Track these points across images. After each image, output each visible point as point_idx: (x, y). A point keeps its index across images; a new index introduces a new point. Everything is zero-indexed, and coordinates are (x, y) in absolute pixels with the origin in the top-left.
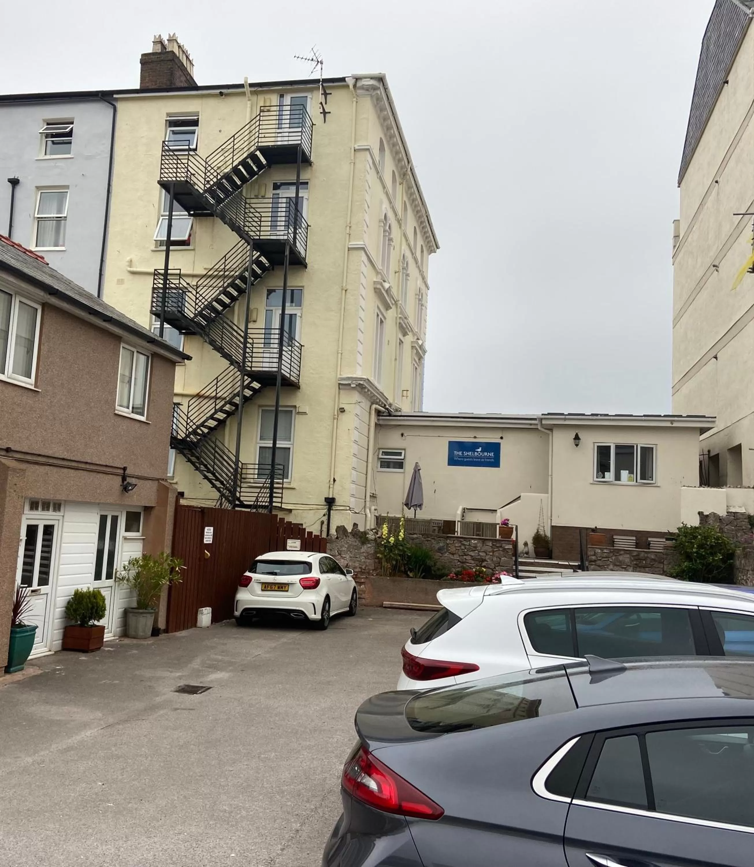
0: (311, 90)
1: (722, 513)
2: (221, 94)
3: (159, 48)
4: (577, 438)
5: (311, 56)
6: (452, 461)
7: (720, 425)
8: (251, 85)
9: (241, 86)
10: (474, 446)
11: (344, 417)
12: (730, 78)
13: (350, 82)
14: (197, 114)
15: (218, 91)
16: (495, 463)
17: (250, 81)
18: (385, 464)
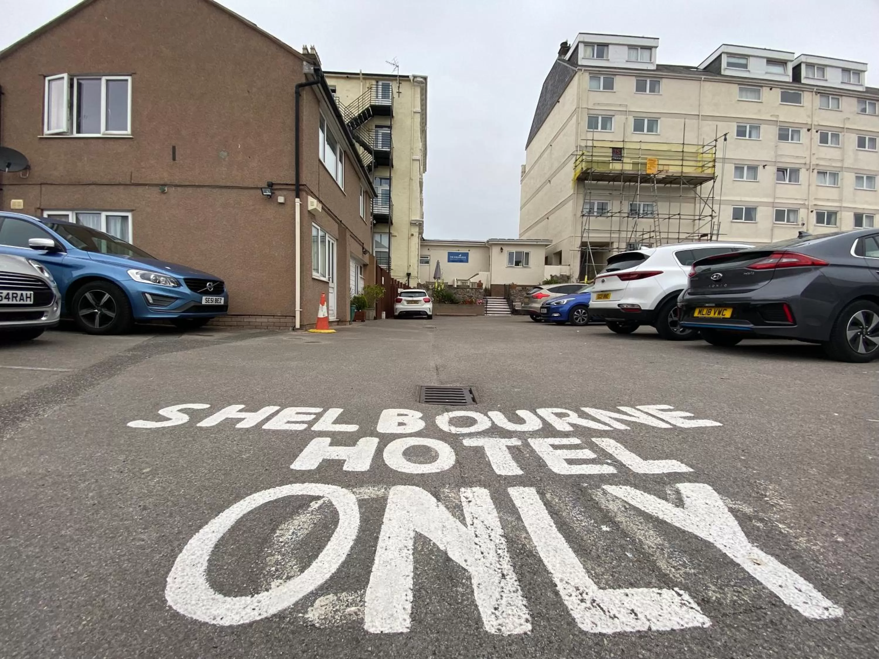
0: (392, 80)
1: (558, 275)
2: (348, 77)
3: (306, 52)
4: (502, 249)
5: (393, 62)
6: (449, 261)
7: (554, 243)
8: (363, 74)
9: (358, 74)
10: (457, 254)
11: (413, 238)
12: (560, 100)
13: (411, 78)
14: (335, 86)
15: (346, 76)
16: (467, 261)
17: (363, 72)
18: (422, 262)
